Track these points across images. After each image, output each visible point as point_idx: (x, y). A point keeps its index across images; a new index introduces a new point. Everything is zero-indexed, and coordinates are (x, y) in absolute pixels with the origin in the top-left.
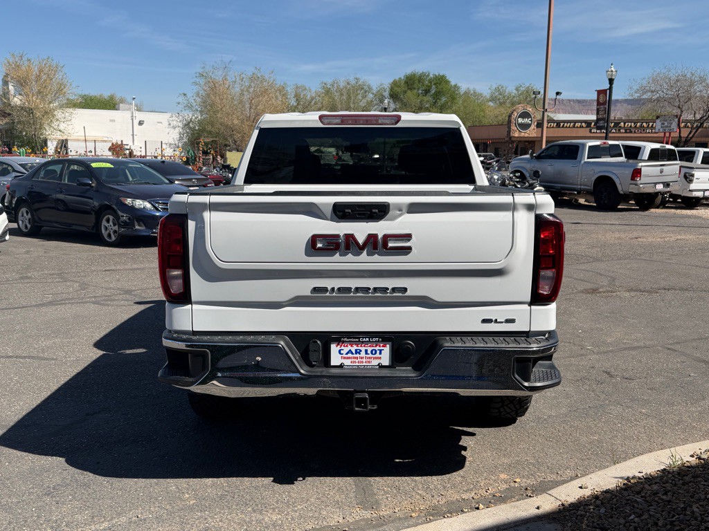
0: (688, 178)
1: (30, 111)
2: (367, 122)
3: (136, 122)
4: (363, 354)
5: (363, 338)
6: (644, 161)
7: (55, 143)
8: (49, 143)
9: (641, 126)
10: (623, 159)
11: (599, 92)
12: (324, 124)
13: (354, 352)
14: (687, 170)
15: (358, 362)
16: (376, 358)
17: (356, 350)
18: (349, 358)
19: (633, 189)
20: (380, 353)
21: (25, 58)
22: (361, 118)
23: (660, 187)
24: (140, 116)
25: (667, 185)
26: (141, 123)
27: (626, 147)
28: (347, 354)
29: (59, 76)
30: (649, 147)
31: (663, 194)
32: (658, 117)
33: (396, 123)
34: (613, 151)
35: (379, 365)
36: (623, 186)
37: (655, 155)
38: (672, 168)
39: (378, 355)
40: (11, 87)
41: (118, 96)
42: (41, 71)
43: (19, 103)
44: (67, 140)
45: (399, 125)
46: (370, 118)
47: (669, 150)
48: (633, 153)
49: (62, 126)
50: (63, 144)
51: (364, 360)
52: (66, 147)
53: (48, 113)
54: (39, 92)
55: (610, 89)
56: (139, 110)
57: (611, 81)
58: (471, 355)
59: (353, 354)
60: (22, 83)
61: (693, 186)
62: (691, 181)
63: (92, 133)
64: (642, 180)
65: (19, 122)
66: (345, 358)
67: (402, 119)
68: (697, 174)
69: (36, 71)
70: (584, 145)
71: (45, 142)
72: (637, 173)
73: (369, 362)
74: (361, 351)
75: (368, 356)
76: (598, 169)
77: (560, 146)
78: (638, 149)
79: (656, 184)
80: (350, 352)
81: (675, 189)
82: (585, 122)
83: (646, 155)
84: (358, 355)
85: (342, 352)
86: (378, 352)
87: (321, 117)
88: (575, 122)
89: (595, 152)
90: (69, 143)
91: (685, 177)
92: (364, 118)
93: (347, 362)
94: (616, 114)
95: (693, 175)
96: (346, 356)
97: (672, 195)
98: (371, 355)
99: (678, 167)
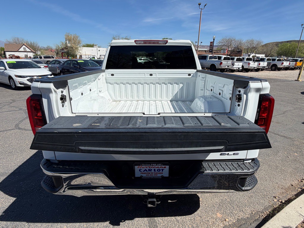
0: (233, 65)
1: (72, 48)
2: (154, 43)
3: (98, 50)
4: (153, 171)
5: (153, 164)
6: (222, 60)
7: (79, 56)
8: (77, 56)
9: (218, 52)
10: (217, 60)
11: (211, 42)
12: (137, 44)
13: (148, 170)
14: (233, 63)
15: (150, 175)
16: (160, 173)
17: (149, 170)
18: (145, 173)
19: (220, 68)
20: (162, 171)
21: (70, 34)
22: (152, 41)
23: (226, 67)
24: (99, 49)
25: (228, 66)
26: (99, 51)
27: (218, 56)
28: (144, 171)
29: (79, 38)
30: (224, 56)
31: (227, 69)
32: (222, 49)
33: (166, 44)
34: (215, 57)
35: (161, 177)
36: (218, 66)
37: (225, 59)
38: (230, 62)
39: (161, 172)
40: (67, 41)
41: (95, 44)
42: (74, 37)
43: (69, 46)
44: (82, 55)
45: (167, 45)
46: (155, 41)
47: (228, 57)
48: (220, 58)
49: (80, 52)
50: (81, 56)
51: (153, 174)
52: (81, 57)
53: (77, 48)
54: (74, 43)
55: (214, 42)
56: (99, 47)
57: (214, 39)
58: (216, 177)
59: (147, 171)
60: (70, 40)
61: (234, 67)
62: (234, 65)
63: (87, 53)
64: (222, 65)
65: (70, 50)
66: (142, 173)
67: (168, 42)
68: (235, 63)
69: (73, 38)
70: (208, 56)
71: (77, 55)
72: (221, 63)
73: (156, 175)
74: (151, 170)
75: (155, 172)
76: (211, 62)
77: (202, 56)
78: (221, 57)
79: (226, 66)
80: (146, 170)
81: (230, 67)
82: (205, 50)
83: (223, 59)
84: (150, 172)
85: (141, 170)
86: (161, 170)
87: (135, 41)
88: (202, 50)
89: (211, 58)
90: (82, 56)
91: (232, 64)
92: (153, 41)
93: (144, 175)
94: (215, 48)
95: (234, 64)
96: (143, 172)
97: (229, 69)
98: (157, 172)
99: (231, 62)
